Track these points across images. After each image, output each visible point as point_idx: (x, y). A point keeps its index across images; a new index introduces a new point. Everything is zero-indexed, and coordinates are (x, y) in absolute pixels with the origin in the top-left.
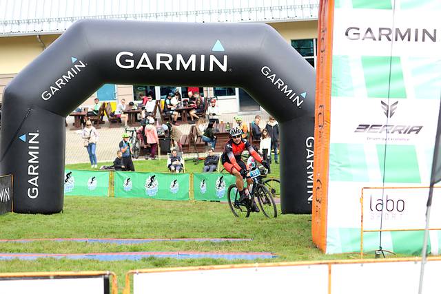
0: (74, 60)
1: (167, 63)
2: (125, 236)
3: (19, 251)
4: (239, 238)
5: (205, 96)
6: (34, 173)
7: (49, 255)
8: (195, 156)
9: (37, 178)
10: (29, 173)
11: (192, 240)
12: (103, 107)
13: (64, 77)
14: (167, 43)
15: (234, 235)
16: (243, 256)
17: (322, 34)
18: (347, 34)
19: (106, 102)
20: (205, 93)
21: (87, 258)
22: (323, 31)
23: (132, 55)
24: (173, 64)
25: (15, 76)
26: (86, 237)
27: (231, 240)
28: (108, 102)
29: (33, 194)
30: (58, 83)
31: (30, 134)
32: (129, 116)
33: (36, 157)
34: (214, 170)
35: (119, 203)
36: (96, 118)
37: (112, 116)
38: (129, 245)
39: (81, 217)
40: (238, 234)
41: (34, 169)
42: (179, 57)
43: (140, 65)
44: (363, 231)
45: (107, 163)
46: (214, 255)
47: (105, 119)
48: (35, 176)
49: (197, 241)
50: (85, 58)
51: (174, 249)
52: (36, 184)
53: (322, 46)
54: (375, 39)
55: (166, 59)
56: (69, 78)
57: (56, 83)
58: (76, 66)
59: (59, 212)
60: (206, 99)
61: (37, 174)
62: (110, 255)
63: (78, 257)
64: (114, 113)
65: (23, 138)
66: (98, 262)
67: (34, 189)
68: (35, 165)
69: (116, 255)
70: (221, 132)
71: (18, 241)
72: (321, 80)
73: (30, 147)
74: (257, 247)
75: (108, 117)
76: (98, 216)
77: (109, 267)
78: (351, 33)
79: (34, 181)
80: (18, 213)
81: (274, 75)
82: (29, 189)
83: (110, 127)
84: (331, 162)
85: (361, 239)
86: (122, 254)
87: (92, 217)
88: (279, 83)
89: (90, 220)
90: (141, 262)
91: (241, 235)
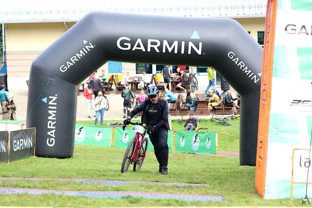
0: (85, 42)
1: (155, 47)
2: (113, 178)
3: (30, 187)
4: (200, 183)
5: (190, 72)
6: (52, 127)
7: (51, 191)
8: (179, 118)
9: (54, 130)
10: (49, 127)
11: (163, 184)
12: (112, 79)
13: (77, 55)
14: (157, 31)
15: (197, 181)
16: (200, 198)
17: (268, 29)
18: (286, 30)
19: (115, 74)
20: (190, 70)
21: (80, 195)
22: (269, 27)
23: (129, 39)
24: (160, 48)
25: (41, 53)
26: (84, 178)
27: (193, 185)
28: (116, 74)
29: (50, 143)
30: (73, 59)
31: (50, 97)
32: (132, 85)
33: (54, 115)
34: (194, 129)
35: (117, 152)
36: (107, 86)
37: (118, 85)
38: (114, 186)
39: (86, 162)
40: (199, 181)
41: (52, 124)
42: (165, 43)
43: (135, 48)
44: (292, 183)
45: (113, 121)
46: (178, 196)
47: (114, 87)
48: (53, 129)
49: (166, 184)
50: (93, 41)
51: (147, 190)
52: (53, 136)
53: (267, 38)
54: (308, 34)
55: (155, 44)
56: (81, 56)
57: (71, 59)
58: (87, 47)
59: (70, 157)
60: (191, 74)
61: (54, 128)
62: (98, 193)
63: (74, 194)
64: (120, 83)
65: (45, 100)
66: (87, 198)
67: (51, 139)
68: (53, 121)
69: (102, 193)
70: (200, 100)
71: (30, 179)
72: (266, 64)
73: (50, 107)
74: (211, 191)
75: (116, 86)
76: (99, 162)
77: (95, 203)
78: (289, 28)
79: (52, 133)
80: (39, 156)
81: (238, 59)
82: (48, 139)
83: (117, 94)
84: (270, 128)
85: (291, 189)
86: (106, 193)
87: (94, 162)
88: (241, 65)
89: (92, 165)
90: (120, 200)
91: (202, 181)
